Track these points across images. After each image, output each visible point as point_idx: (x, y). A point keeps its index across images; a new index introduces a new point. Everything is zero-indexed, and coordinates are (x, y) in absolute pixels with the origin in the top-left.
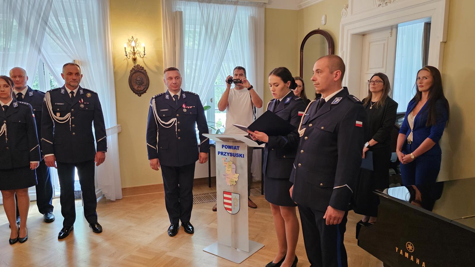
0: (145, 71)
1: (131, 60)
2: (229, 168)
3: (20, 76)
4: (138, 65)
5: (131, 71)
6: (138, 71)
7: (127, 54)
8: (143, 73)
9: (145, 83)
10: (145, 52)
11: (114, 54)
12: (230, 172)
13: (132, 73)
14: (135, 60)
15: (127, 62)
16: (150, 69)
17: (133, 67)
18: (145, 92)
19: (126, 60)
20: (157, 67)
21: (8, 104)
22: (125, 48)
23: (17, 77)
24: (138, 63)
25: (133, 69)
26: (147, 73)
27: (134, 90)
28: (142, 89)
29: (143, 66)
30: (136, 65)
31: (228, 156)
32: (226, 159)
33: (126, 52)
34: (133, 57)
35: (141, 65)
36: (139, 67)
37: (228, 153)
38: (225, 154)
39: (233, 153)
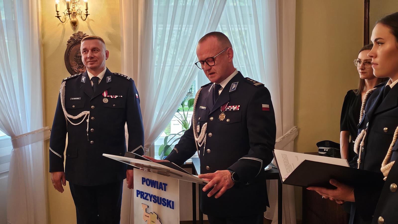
1: (68, 24)
4: (79, 32)
5: (69, 42)
7: (59, 15)
10: (88, 11)
11: (42, 16)
13: (70, 44)
14: (74, 24)
15: (63, 28)
17: (72, 36)
19: (60, 26)
22: (56, 5)
24: (79, 29)
25: (72, 38)
29: (87, 34)
30: (77, 32)
31: (151, 201)
32: (148, 207)
33: (58, 12)
34: (72, 19)
35: (84, 33)
36: (81, 35)
37: (151, 196)
38: (146, 196)
39: (158, 197)
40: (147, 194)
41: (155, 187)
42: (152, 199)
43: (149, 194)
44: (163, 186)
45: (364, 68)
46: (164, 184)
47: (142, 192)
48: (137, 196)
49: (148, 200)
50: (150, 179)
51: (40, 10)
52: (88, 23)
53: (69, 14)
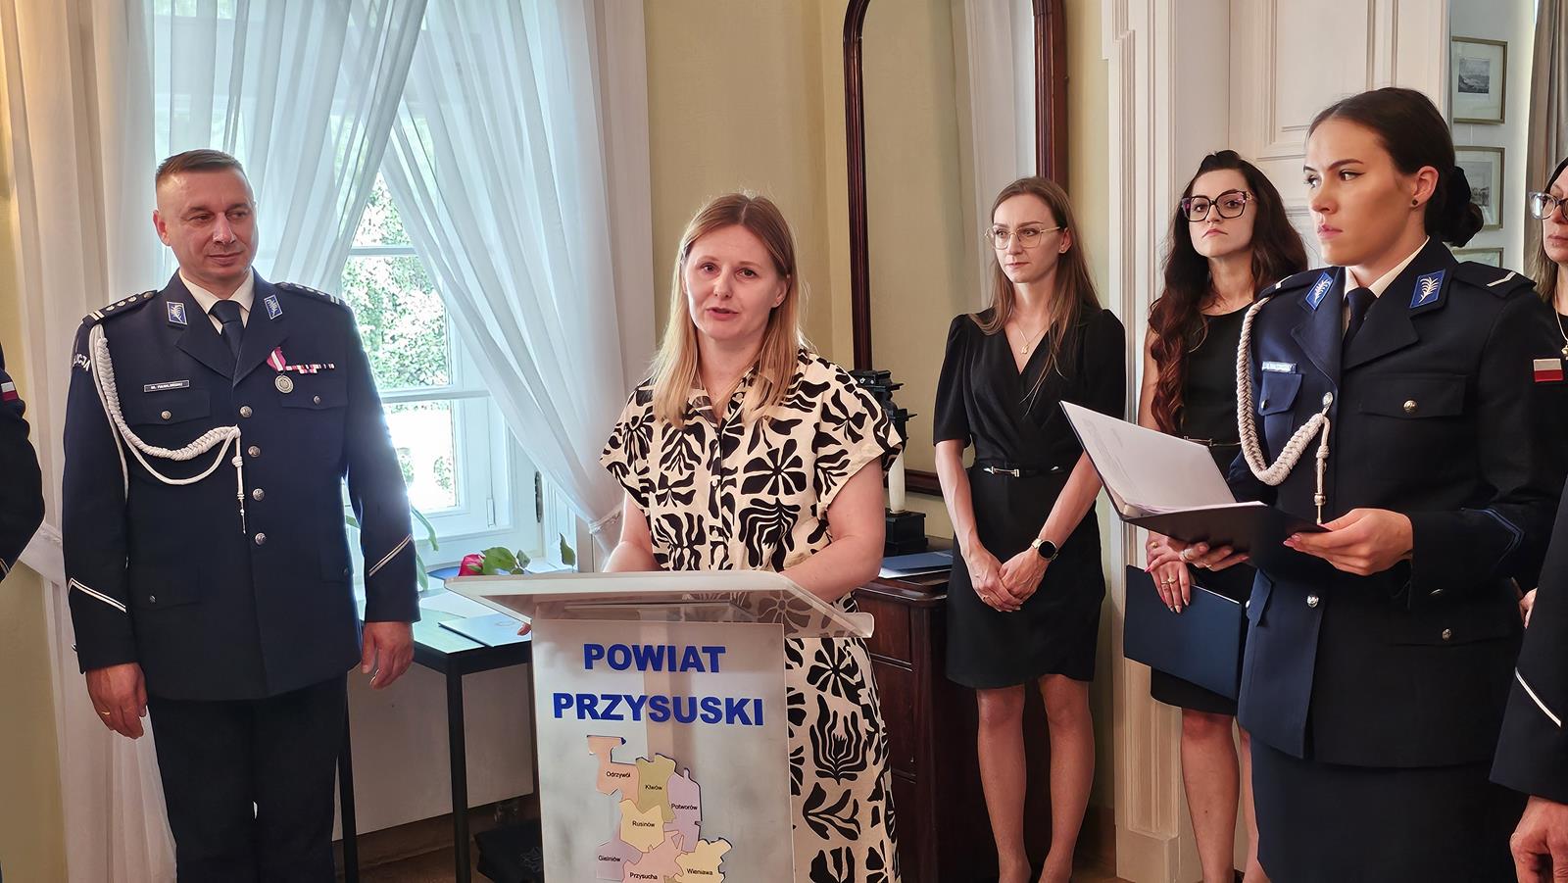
2: (642, 808)
12: (655, 836)
31: (635, 718)
32: (624, 742)
37: (636, 702)
38: (611, 707)
39: (677, 699)
40: (615, 700)
41: (657, 667)
42: (644, 710)
43: (629, 699)
45: (1020, 250)
47: (586, 696)
49: (619, 718)
50: (629, 645)
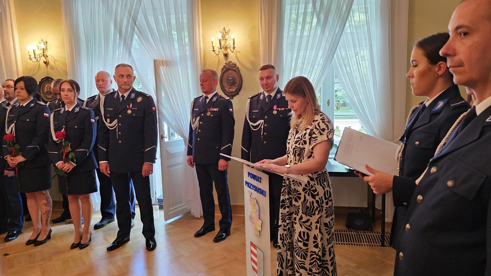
0: (238, 68)
1: (222, 56)
2: (253, 209)
3: (103, 80)
4: (230, 61)
5: (222, 69)
6: (230, 69)
7: (214, 50)
8: (235, 70)
9: (238, 82)
10: (235, 45)
11: (204, 50)
12: (255, 215)
13: (223, 71)
14: (226, 55)
15: (218, 59)
16: (243, 66)
17: (225, 65)
18: (238, 94)
19: (216, 57)
20: (252, 63)
21: (70, 110)
22: (212, 42)
23: (101, 81)
24: (229, 59)
25: (224, 67)
26: (239, 70)
27: (226, 92)
28: (234, 91)
29: (235, 63)
30: (228, 61)
31: (253, 189)
32: (252, 194)
33: (213, 47)
34: (224, 52)
35: (233, 62)
36: (231, 64)
37: (253, 186)
38: (251, 186)
39: (257, 187)
40: (251, 184)
41: (255, 180)
42: (254, 188)
43: (252, 185)
44: (259, 179)
46: (260, 178)
47: (248, 183)
48: (246, 185)
49: (251, 189)
50: (252, 173)
51: (202, 47)
52: (236, 54)
53: (221, 48)
